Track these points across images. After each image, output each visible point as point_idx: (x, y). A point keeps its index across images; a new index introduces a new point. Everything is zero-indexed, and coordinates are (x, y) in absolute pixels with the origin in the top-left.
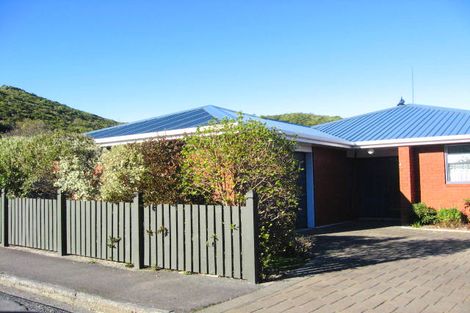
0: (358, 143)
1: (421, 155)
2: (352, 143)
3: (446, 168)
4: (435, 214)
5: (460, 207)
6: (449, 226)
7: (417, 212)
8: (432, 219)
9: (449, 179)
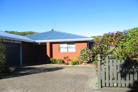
0: (36, 41)
1: (53, 45)
2: (34, 41)
3: (59, 48)
4: (56, 61)
5: (63, 59)
6: (59, 64)
7: (51, 60)
8: (55, 62)
9: (60, 51)
